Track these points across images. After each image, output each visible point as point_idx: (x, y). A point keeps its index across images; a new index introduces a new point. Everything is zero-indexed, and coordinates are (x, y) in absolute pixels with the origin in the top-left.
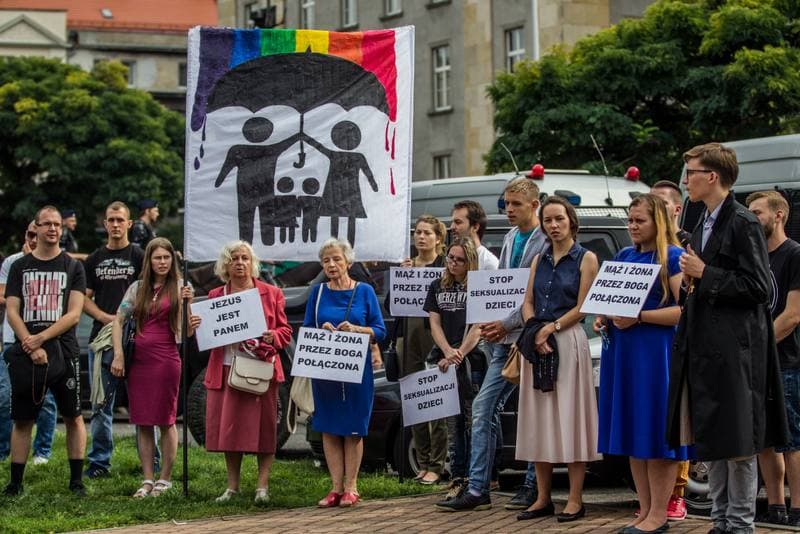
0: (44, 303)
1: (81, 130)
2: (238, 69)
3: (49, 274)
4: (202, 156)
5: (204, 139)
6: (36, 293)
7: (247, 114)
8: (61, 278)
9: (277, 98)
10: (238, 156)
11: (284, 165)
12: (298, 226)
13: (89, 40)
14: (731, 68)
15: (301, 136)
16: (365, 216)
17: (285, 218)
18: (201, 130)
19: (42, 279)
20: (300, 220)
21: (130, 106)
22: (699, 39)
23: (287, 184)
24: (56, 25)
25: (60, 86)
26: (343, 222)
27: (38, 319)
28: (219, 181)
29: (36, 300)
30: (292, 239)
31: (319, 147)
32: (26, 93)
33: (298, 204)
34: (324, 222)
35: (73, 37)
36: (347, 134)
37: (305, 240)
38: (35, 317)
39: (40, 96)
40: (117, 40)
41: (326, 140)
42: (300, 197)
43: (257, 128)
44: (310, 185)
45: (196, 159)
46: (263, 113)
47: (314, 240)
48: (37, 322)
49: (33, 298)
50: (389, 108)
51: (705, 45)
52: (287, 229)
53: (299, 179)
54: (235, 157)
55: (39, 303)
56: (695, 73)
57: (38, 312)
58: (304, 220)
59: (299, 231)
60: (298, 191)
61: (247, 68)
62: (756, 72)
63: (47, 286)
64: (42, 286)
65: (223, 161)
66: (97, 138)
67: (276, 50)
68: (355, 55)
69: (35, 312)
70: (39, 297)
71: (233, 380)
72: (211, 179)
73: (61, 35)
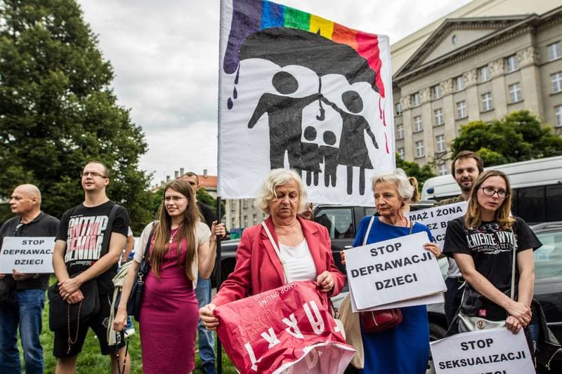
0: (83, 244)
2: (267, 31)
3: (92, 218)
4: (235, 97)
5: (236, 82)
6: (78, 234)
8: (102, 222)
10: (269, 103)
11: (309, 117)
12: (321, 172)
15: (319, 96)
16: (372, 168)
17: (309, 164)
18: (235, 74)
19: (86, 223)
20: (322, 166)
23: (311, 133)
26: (356, 170)
27: (76, 258)
28: (252, 123)
29: (76, 241)
30: (316, 183)
31: (334, 106)
34: (341, 170)
36: (352, 100)
37: (327, 185)
38: (73, 257)
41: (339, 105)
42: (321, 146)
43: (284, 82)
44: (329, 136)
45: (230, 99)
46: (288, 69)
47: (334, 185)
48: (74, 261)
49: (75, 239)
52: (312, 173)
53: (320, 130)
55: (79, 244)
57: (76, 252)
58: (326, 166)
59: (321, 176)
60: (319, 141)
61: (274, 33)
63: (89, 228)
64: (84, 229)
65: (255, 105)
67: (295, 25)
69: (74, 252)
70: (80, 238)
72: (245, 121)
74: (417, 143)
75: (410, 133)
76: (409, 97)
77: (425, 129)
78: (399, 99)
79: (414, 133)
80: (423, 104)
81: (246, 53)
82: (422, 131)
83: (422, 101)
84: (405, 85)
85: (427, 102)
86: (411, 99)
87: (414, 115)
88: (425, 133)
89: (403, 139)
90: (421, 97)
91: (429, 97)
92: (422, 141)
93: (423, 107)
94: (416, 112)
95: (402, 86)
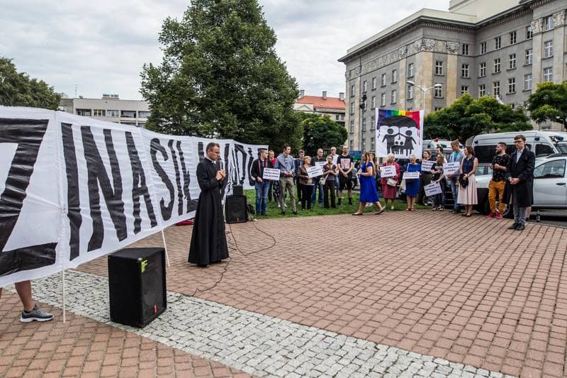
1: (322, 129)
4: (379, 136)
5: (379, 132)
7: (388, 128)
9: (394, 125)
11: (396, 139)
12: (399, 151)
13: (318, 110)
14: (472, 118)
15: (399, 134)
16: (413, 149)
17: (397, 149)
21: (332, 124)
22: (464, 112)
23: (397, 143)
24: (311, 107)
25: (318, 119)
26: (409, 150)
28: (383, 141)
30: (398, 154)
31: (403, 135)
32: (311, 120)
33: (399, 147)
34: (405, 151)
35: (315, 109)
36: (409, 133)
37: (401, 154)
39: (314, 121)
40: (324, 110)
41: (405, 135)
43: (390, 131)
46: (391, 128)
47: (403, 154)
50: (418, 127)
51: (466, 112)
52: (397, 151)
53: (399, 142)
54: (386, 137)
56: (463, 119)
58: (401, 150)
60: (399, 144)
61: (389, 118)
62: (478, 119)
65: (384, 137)
66: (325, 130)
68: (411, 116)
71: (388, 183)
73: (312, 109)
74: (545, 69)
75: (539, 59)
76: (540, 21)
77: (555, 55)
78: (531, 22)
79: (543, 59)
80: (556, 28)
81: (381, 124)
82: (553, 57)
83: (555, 25)
84: (537, 7)
85: (560, 26)
86: (543, 23)
87: (544, 40)
88: (555, 59)
89: (531, 64)
90: (554, 20)
91: (563, 21)
92: (550, 68)
93: (555, 31)
94: (547, 37)
95: (535, 8)
